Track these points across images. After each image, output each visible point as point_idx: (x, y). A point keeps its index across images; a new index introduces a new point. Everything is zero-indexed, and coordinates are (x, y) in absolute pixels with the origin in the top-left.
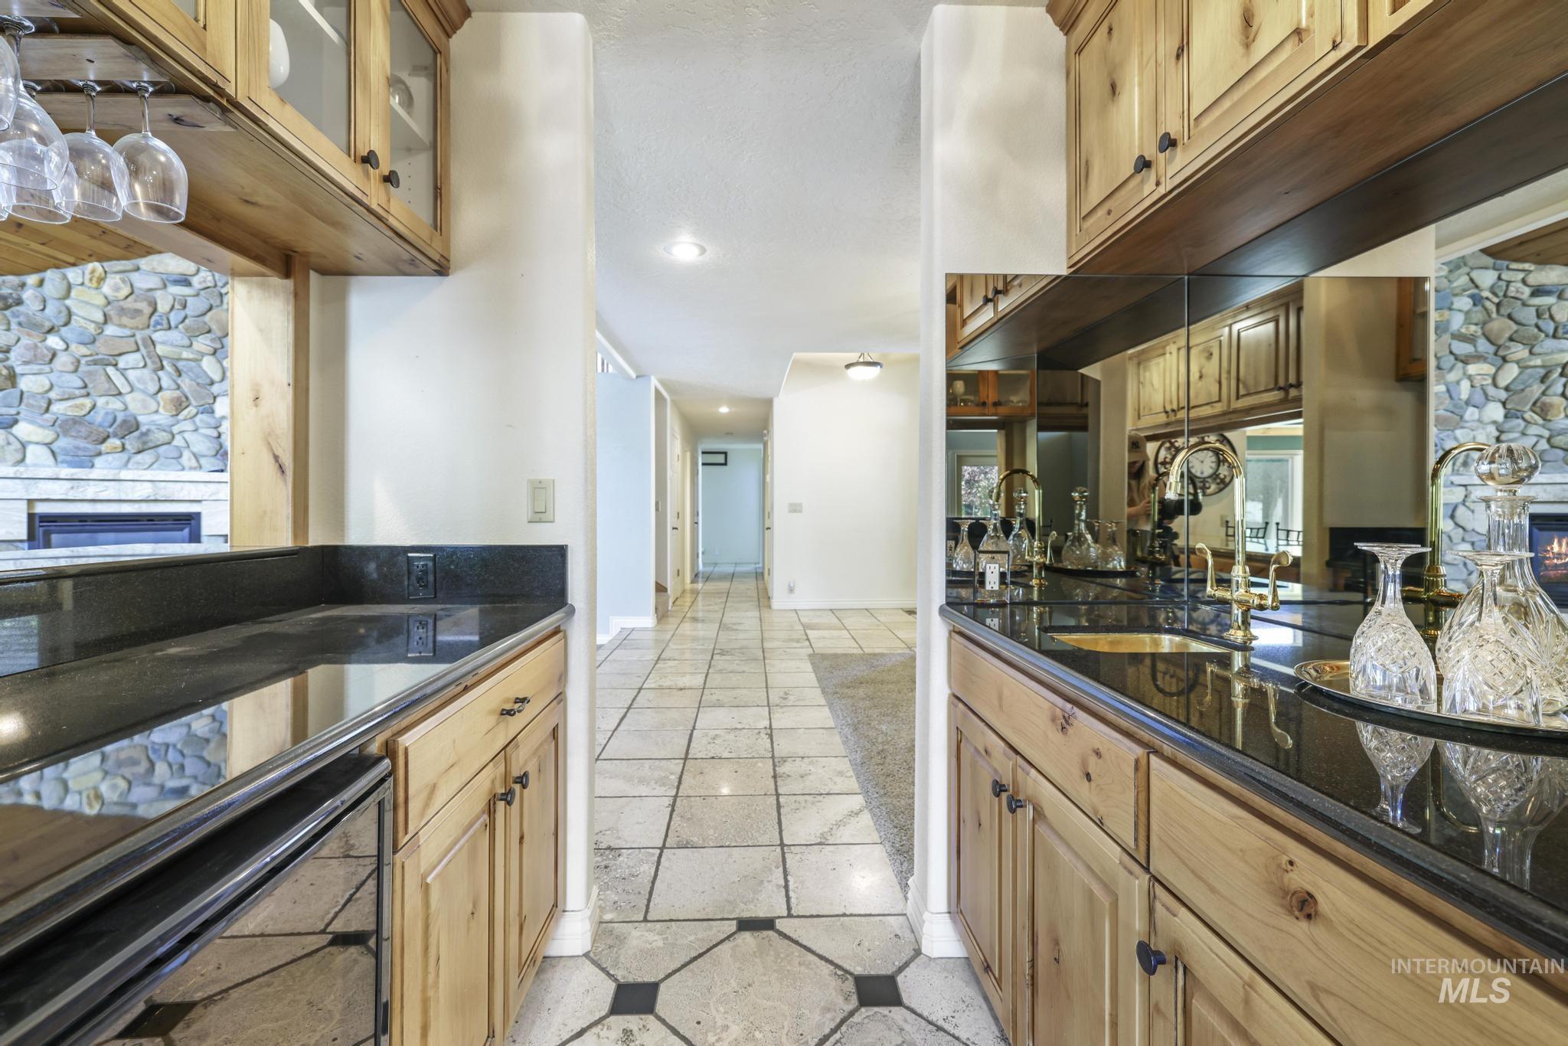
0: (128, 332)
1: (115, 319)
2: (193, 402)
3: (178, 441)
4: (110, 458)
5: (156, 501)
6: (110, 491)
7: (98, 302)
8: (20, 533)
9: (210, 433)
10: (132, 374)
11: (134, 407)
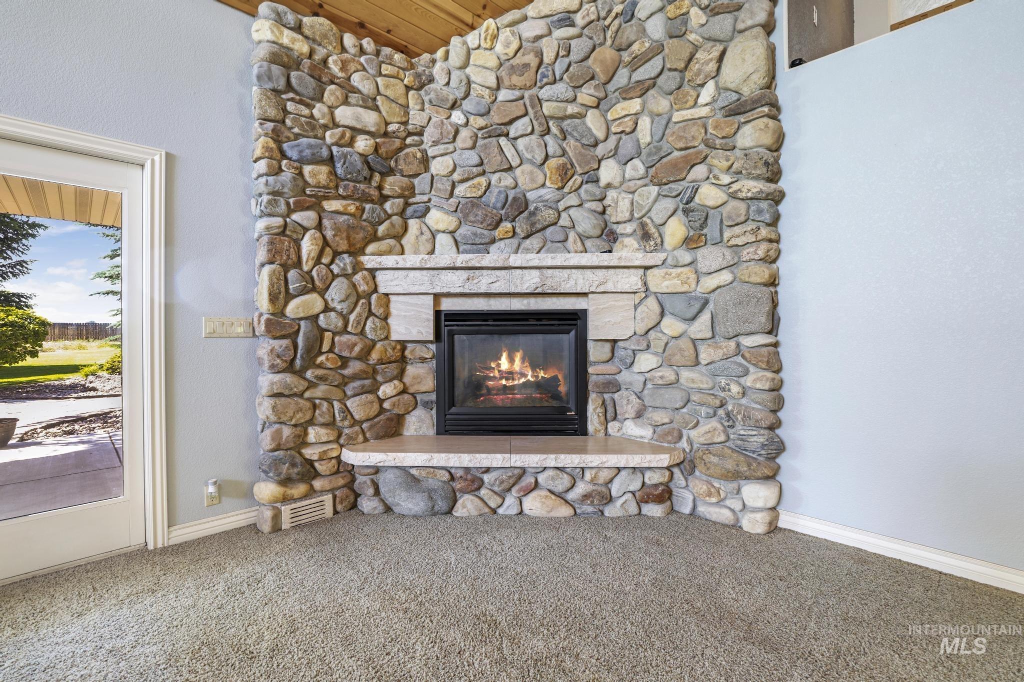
0: (517, 93)
1: (506, 82)
2: (579, 170)
3: (564, 221)
4: (501, 244)
5: (547, 294)
6: (501, 282)
7: (493, 62)
8: (428, 333)
9: (595, 207)
10: (522, 143)
11: (523, 180)
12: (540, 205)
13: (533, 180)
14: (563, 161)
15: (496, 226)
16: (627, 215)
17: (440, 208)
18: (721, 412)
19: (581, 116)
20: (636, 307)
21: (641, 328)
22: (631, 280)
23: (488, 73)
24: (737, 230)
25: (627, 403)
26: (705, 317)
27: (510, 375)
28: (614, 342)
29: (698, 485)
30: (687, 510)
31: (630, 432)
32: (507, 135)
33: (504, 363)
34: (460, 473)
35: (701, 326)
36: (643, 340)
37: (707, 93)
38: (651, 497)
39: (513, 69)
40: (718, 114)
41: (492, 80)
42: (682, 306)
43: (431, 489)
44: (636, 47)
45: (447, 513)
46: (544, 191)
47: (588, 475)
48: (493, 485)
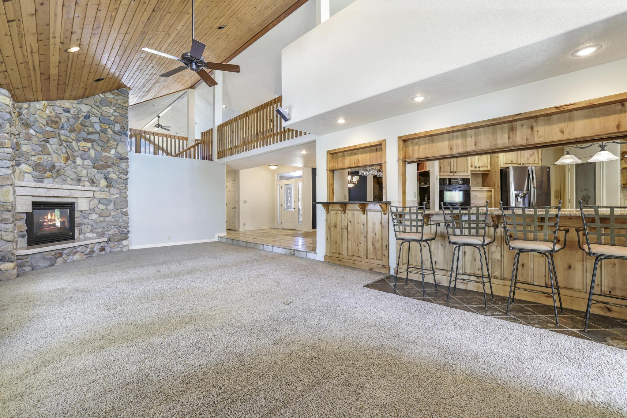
0: (53, 130)
1: (49, 125)
2: (71, 159)
3: (67, 174)
4: (49, 179)
5: (67, 197)
8: (29, 209)
9: (75, 171)
10: (54, 147)
11: (55, 159)
12: (60, 168)
13: (58, 160)
14: (67, 155)
15: (45, 173)
16: (85, 175)
17: (25, 164)
18: (117, 226)
19: (72, 142)
20: (90, 202)
21: (92, 207)
22: (90, 194)
23: (44, 120)
24: (121, 185)
25: (87, 228)
26: (112, 204)
28: (81, 211)
29: (111, 244)
30: (109, 252)
31: (89, 236)
32: (48, 142)
33: (49, 217)
34: (58, 251)
35: (111, 206)
36: (93, 210)
37: (113, 151)
38: (102, 249)
39: (52, 121)
40: (116, 158)
41: (45, 123)
42: (105, 202)
43: (51, 258)
44: (90, 129)
45: (54, 265)
46: (62, 164)
47: (90, 246)
48: (66, 254)
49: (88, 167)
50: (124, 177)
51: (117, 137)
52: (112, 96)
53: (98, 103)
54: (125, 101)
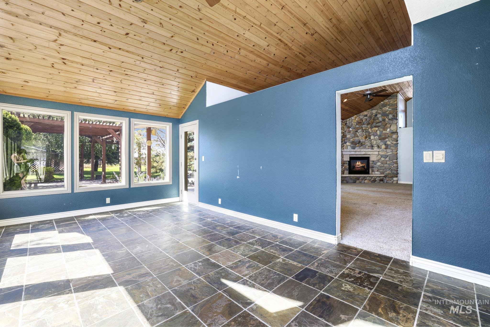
0: (359, 126)
2: (368, 137)
3: (366, 144)
4: (357, 147)
5: (365, 155)
6: (357, 153)
7: (356, 122)
8: (349, 160)
9: (370, 142)
10: (360, 133)
11: (360, 139)
12: (363, 142)
13: (362, 138)
14: (366, 136)
15: (356, 145)
16: (375, 144)
17: (348, 142)
18: (390, 169)
19: (368, 129)
20: (377, 156)
21: (378, 159)
22: (377, 153)
24: (393, 147)
25: (375, 169)
26: (388, 158)
27: (358, 165)
28: (373, 161)
29: (387, 179)
30: (386, 182)
31: (376, 173)
32: (357, 132)
33: (358, 164)
34: (357, 177)
35: (387, 159)
36: (378, 161)
37: (388, 130)
38: (382, 180)
39: (359, 123)
40: (390, 133)
41: (356, 124)
42: (384, 156)
43: (353, 180)
44: (377, 121)
45: (355, 183)
46: (363, 140)
47: (373, 178)
48: (361, 179)
49: (376, 139)
50: (395, 143)
51: (391, 122)
52: (387, 101)
53: (381, 107)
54: (394, 101)
